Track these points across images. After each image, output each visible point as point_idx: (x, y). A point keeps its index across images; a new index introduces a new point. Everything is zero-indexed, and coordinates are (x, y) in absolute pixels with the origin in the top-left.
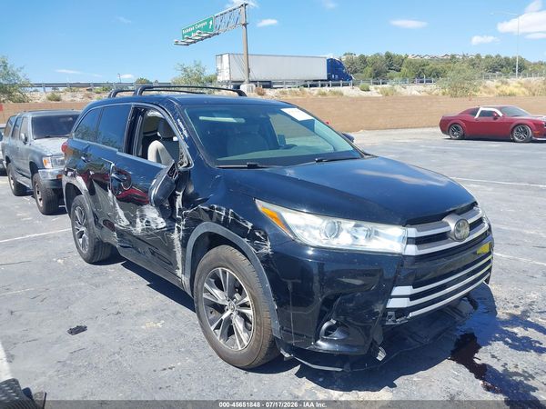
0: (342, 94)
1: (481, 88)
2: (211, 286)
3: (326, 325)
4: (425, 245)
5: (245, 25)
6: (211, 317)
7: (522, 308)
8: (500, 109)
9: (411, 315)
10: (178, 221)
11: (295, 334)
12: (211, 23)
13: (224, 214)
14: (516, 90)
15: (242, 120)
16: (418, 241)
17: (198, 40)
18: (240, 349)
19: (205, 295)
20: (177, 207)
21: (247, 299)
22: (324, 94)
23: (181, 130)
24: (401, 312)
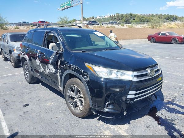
0: (115, 27)
1: (162, 25)
2: (70, 91)
3: (107, 103)
4: (140, 78)
5: (82, 3)
6: (70, 101)
7: (172, 99)
8: (168, 33)
9: (135, 100)
10: (59, 70)
11: (97, 106)
12: (70, 3)
13: (74, 67)
14: (174, 26)
15: (81, 36)
16: (138, 76)
17: (66, 9)
18: (79, 111)
19: (68, 94)
20: (59, 65)
21: (82, 95)
22: (109, 27)
23: (60, 39)
24: (132, 99)
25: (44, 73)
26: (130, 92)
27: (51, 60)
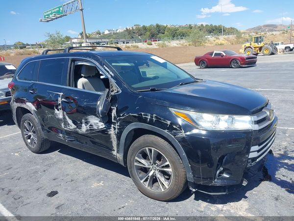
2: (140, 158)
5: (82, 10)
6: (140, 175)
7: (282, 150)
8: (224, 52)
9: (258, 160)
10: (114, 124)
11: (203, 178)
12: (61, 9)
13: (149, 117)
15: (133, 64)
17: (54, 19)
18: (163, 190)
19: (136, 164)
20: (113, 116)
21: (168, 163)
22: (129, 47)
24: (254, 159)
25: (77, 133)
26: (254, 148)
27: (100, 109)
